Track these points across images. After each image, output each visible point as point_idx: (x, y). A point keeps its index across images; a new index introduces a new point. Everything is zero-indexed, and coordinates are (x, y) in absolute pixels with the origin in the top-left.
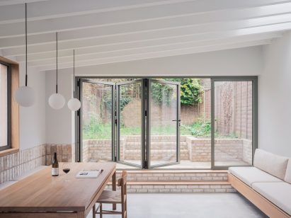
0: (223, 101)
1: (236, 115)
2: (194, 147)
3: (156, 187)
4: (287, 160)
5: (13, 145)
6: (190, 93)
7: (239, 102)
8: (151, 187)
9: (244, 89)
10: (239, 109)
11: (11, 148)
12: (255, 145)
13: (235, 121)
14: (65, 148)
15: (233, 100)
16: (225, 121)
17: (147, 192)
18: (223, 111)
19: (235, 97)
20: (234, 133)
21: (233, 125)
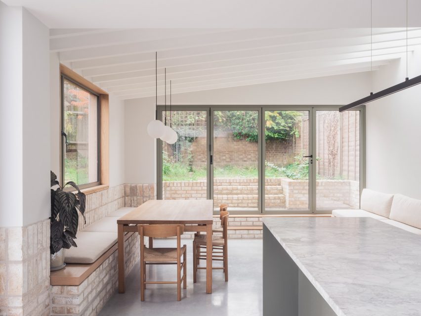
0: (326, 134)
1: (342, 152)
2: (292, 191)
3: (251, 232)
4: (393, 197)
5: (103, 181)
6: (283, 124)
7: (346, 136)
8: (246, 232)
9: (352, 120)
10: (346, 144)
11: (101, 184)
12: (363, 184)
13: (342, 160)
14: (146, 188)
15: (339, 133)
16: (329, 160)
17: (242, 238)
18: (326, 147)
19: (341, 129)
20: (341, 174)
21: (339, 165)
